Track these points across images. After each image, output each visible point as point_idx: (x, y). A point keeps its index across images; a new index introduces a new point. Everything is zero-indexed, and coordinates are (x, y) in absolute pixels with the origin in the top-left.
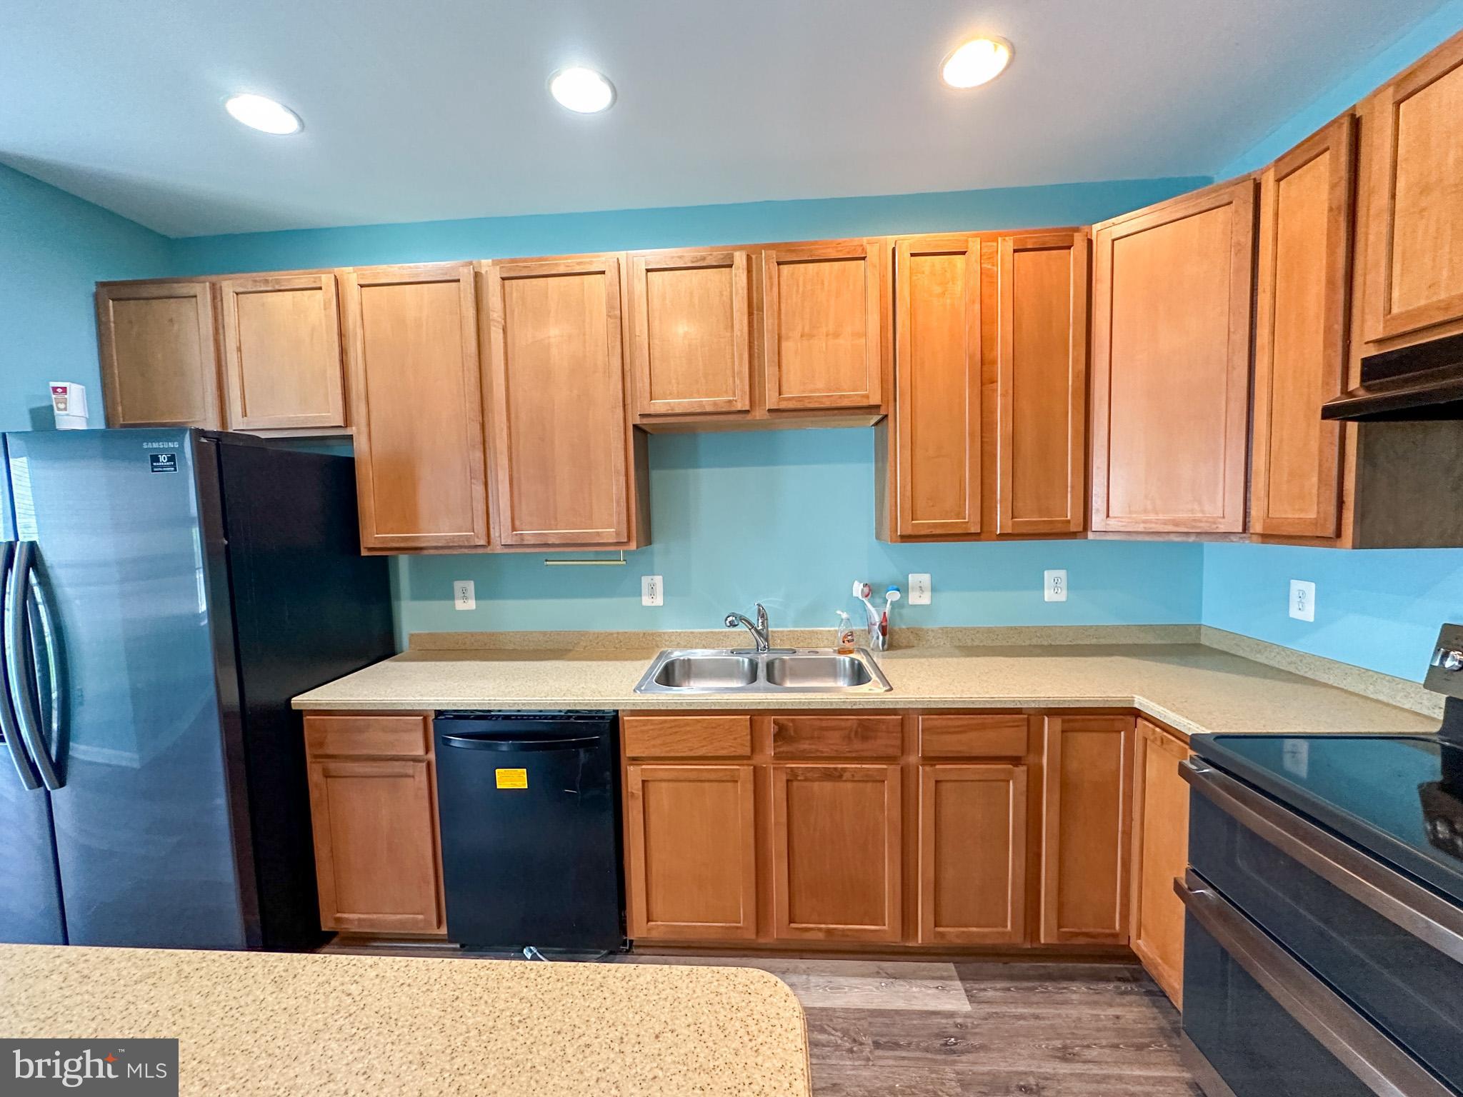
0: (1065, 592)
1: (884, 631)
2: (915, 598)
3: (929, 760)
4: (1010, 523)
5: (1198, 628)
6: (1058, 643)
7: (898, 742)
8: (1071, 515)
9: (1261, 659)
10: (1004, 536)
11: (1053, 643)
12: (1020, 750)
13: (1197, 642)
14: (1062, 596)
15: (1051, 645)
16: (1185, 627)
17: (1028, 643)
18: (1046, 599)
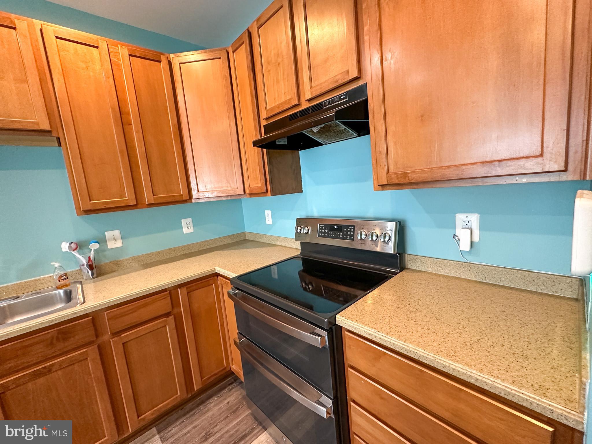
0: (192, 228)
1: (91, 267)
2: (111, 245)
3: (116, 334)
4: (152, 199)
5: (244, 233)
6: (193, 251)
7: (93, 332)
8: (183, 193)
9: (261, 240)
10: (150, 205)
11: (191, 252)
12: (169, 309)
13: (245, 239)
14: (191, 230)
15: (190, 253)
16: (240, 234)
17: (179, 254)
18: (184, 233)
